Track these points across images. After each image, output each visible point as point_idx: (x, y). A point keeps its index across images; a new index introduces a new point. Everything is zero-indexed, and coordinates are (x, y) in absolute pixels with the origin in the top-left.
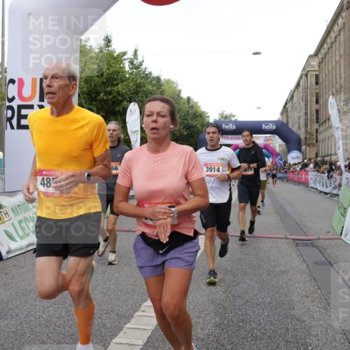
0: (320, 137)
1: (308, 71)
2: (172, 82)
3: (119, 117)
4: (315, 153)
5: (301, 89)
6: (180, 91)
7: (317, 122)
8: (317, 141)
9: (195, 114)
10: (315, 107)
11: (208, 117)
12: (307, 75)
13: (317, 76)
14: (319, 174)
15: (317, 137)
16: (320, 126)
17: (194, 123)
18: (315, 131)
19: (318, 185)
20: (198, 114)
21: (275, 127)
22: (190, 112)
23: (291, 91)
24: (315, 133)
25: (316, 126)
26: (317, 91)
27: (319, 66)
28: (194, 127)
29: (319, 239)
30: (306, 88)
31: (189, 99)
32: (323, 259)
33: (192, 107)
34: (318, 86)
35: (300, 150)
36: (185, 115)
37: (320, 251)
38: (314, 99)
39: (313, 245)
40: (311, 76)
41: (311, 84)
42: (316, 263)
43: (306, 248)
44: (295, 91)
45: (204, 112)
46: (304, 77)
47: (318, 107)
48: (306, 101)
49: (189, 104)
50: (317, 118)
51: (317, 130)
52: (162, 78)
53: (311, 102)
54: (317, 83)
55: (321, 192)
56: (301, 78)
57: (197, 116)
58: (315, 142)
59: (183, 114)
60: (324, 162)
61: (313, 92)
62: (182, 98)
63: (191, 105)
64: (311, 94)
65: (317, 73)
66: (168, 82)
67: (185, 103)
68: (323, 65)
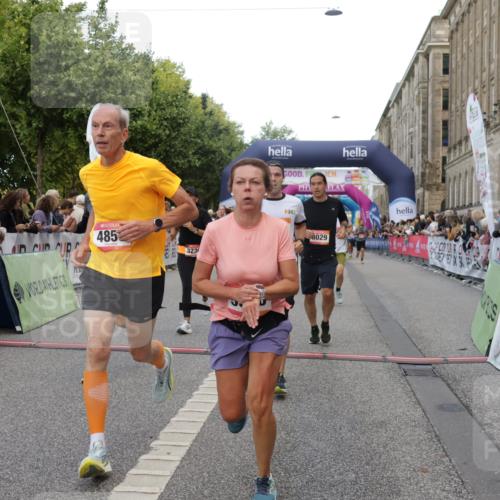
0: (450, 173)
1: (430, 47)
2: (174, 66)
3: (71, 132)
4: (440, 202)
5: (415, 82)
6: (188, 84)
7: (445, 144)
8: (444, 180)
9: (216, 126)
10: (441, 116)
11: (242, 133)
12: (427, 56)
13: (446, 57)
14: (447, 241)
15: (444, 171)
16: (449, 151)
17: (214, 144)
18: (441, 161)
19: (445, 261)
20: (222, 127)
21: (365, 153)
22: (208, 123)
23: (398, 84)
24: (440, 165)
25: (442, 151)
26: (446, 86)
27: (451, 38)
28: (214, 152)
29: (447, 362)
30: (425, 80)
31: (204, 98)
32: (456, 401)
33: (211, 114)
34: (447, 77)
35: (412, 197)
36: (197, 129)
37: (448, 385)
38: (440, 100)
39: (435, 374)
40: (435, 58)
41: (434, 75)
42: (441, 407)
43: (421, 379)
44: (404, 85)
45: (235, 124)
46: (421, 59)
47: (446, 115)
48: (425, 104)
49: (205, 107)
50: (445, 137)
51: (444, 159)
52: (154, 58)
53: (434, 106)
54: (446, 71)
55: (450, 274)
56: (416, 60)
57: (220, 132)
58: (440, 181)
59: (194, 127)
60: (457, 220)
61: (438, 87)
62: (191, 97)
63: (208, 110)
64: (436, 92)
65: (447, 51)
66: (166, 65)
67: (197, 107)
68: (457, 36)
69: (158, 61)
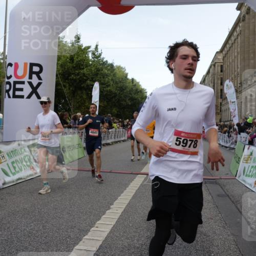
0: (223, 108)
1: (216, 62)
2: (122, 68)
3: (84, 92)
4: (219, 119)
5: (210, 75)
6: (127, 74)
7: (221, 98)
8: (221, 111)
9: (137, 90)
10: (220, 87)
11: (146, 92)
12: (214, 65)
13: (222, 66)
14: (222, 134)
15: (221, 108)
16: (223, 100)
17: (136, 96)
19: (221, 141)
20: (139, 90)
22: (134, 89)
23: (204, 76)
24: (219, 105)
25: (220, 100)
26: (222, 76)
27: (223, 59)
28: (136, 99)
29: (221, 179)
30: (214, 74)
31: (133, 80)
32: (224, 193)
33: (135, 85)
34: (222, 73)
36: (130, 91)
37: (221, 187)
38: (220, 82)
39: (216, 183)
40: (218, 66)
41: (217, 72)
42: (218, 196)
43: (211, 185)
44: (206, 76)
45: (143, 89)
46: (213, 67)
47: (222, 88)
48: (214, 83)
49: (133, 83)
50: (221, 95)
51: (221, 103)
52: (115, 65)
53: (217, 84)
54: (222, 71)
55: (223, 146)
56: (211, 67)
57: (138, 92)
58: (219, 111)
59: (128, 90)
61: (218, 77)
62: (128, 79)
63: (134, 84)
64: (218, 79)
65: (222, 64)
66: (119, 67)
67: (130, 83)
68: (226, 58)
69: (116, 66)
